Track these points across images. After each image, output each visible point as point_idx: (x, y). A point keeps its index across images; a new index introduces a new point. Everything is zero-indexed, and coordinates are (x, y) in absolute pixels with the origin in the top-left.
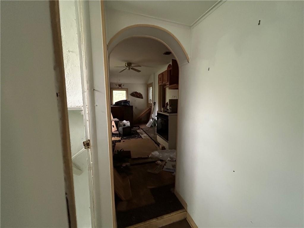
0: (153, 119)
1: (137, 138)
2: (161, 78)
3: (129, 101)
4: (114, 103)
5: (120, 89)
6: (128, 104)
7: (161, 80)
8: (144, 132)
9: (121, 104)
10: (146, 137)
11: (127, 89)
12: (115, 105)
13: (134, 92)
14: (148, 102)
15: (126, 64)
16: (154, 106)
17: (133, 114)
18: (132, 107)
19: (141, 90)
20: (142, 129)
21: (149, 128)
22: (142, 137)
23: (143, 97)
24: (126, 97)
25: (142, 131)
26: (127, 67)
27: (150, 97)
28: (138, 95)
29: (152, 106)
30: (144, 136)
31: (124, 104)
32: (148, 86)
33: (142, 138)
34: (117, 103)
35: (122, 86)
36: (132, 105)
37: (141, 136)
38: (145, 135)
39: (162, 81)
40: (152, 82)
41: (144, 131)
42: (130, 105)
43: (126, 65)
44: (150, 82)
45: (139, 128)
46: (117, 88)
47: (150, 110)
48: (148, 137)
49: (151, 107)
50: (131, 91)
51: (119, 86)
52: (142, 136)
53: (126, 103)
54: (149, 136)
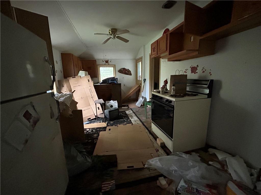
0: (143, 97)
1: (126, 123)
2: (156, 48)
3: (117, 79)
4: (101, 81)
5: (107, 65)
6: (116, 82)
7: (156, 50)
8: (133, 115)
9: (109, 82)
10: (137, 122)
11: (115, 65)
12: (102, 83)
13: (122, 69)
14: (137, 79)
15: (109, 30)
16: (144, 82)
17: (121, 92)
18: (120, 84)
19: (129, 66)
20: (131, 109)
21: (139, 108)
22: (132, 122)
23: (132, 74)
24: (114, 74)
25: (131, 112)
26: (111, 35)
27: (139, 74)
28: (126, 72)
29: (142, 83)
30: (134, 119)
31: (111, 82)
32: (136, 61)
33: (132, 124)
34: (104, 81)
35: (109, 61)
36: (120, 83)
37: (130, 120)
38: (136, 118)
39: (156, 52)
40: (141, 56)
41: (134, 112)
42: (119, 83)
43: (110, 33)
44: (139, 56)
45: (129, 108)
46: (103, 65)
47: (140, 87)
48: (139, 122)
49: (140, 84)
50: (118, 68)
51: (106, 63)
52: (132, 120)
53: (113, 81)
54: (140, 120)
